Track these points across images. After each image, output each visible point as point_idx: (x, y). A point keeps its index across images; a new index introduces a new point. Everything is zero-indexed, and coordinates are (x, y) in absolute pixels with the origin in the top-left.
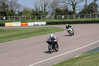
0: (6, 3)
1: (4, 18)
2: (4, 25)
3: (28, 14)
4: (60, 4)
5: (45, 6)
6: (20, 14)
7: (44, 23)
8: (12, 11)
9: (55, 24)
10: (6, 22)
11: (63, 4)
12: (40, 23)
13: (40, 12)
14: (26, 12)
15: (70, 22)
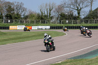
0: (12, 7)
1: (9, 21)
2: (8, 28)
3: (34, 18)
4: (65, 9)
5: (50, 11)
6: (26, 18)
7: (48, 27)
8: (18, 14)
9: (58, 29)
10: (11, 25)
11: (68, 9)
12: (44, 27)
13: (45, 16)
14: (31, 15)
15: (74, 27)
